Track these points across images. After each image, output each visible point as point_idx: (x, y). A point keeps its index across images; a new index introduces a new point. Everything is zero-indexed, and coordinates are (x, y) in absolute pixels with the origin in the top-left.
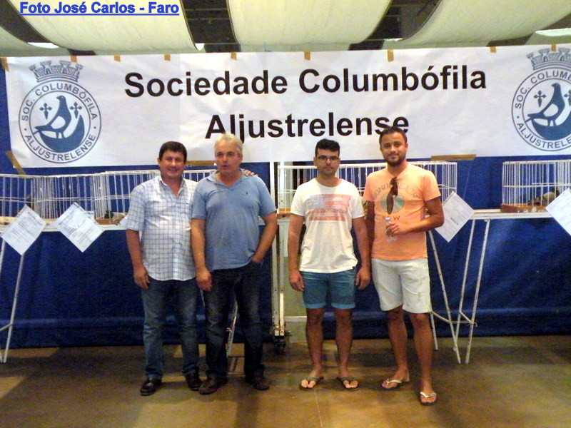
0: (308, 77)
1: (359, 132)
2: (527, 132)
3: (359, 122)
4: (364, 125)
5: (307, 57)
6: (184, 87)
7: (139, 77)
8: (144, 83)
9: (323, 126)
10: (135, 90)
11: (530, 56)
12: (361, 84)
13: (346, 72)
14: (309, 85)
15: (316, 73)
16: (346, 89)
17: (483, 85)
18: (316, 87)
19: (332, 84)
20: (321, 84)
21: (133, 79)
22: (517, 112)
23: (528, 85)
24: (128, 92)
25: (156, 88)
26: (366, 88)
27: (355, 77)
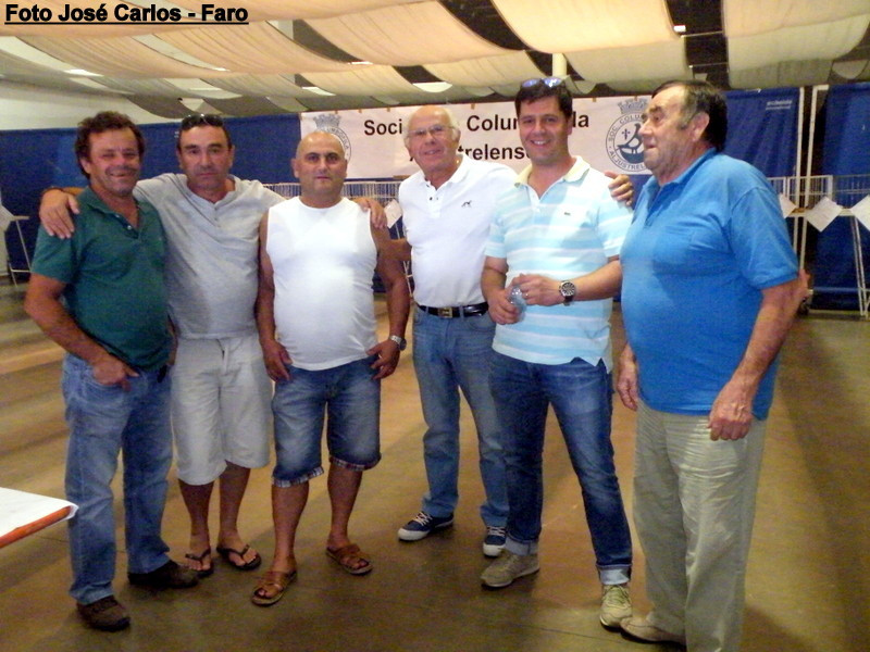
0: (473, 120)
1: (504, 157)
2: (616, 158)
3: (504, 150)
4: (507, 152)
5: (473, 108)
6: (398, 128)
7: (372, 122)
8: (375, 127)
9: (481, 153)
10: (370, 131)
11: (620, 104)
12: (506, 125)
13: (497, 117)
14: (473, 126)
15: (477, 118)
16: (496, 128)
17: (587, 125)
18: (478, 127)
19: (487, 125)
20: (480, 125)
21: (369, 124)
22: (610, 143)
23: (618, 124)
24: (366, 132)
25: (382, 129)
26: (509, 127)
27: (502, 120)
